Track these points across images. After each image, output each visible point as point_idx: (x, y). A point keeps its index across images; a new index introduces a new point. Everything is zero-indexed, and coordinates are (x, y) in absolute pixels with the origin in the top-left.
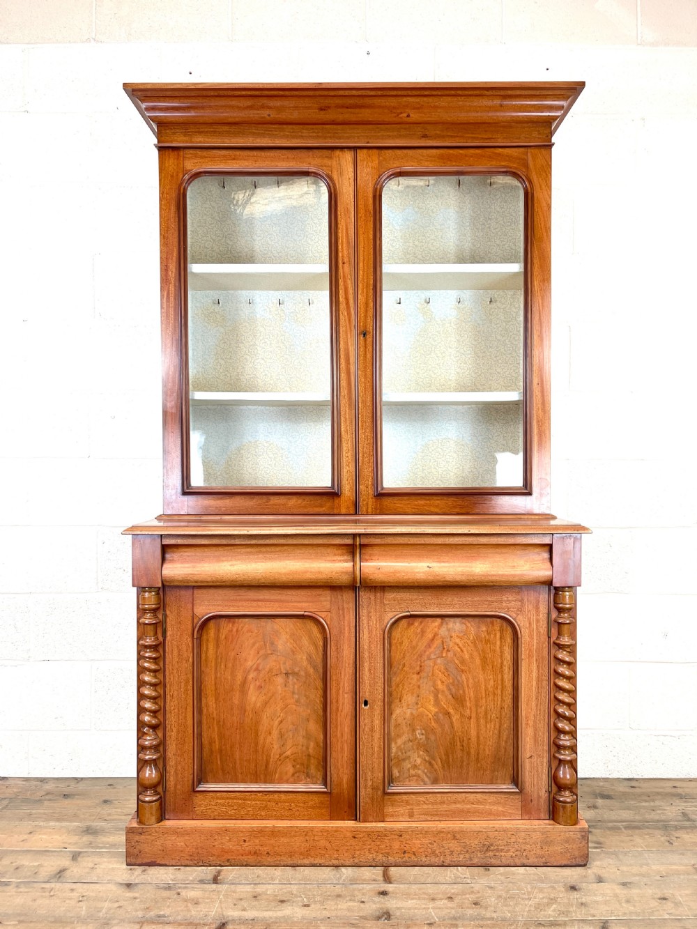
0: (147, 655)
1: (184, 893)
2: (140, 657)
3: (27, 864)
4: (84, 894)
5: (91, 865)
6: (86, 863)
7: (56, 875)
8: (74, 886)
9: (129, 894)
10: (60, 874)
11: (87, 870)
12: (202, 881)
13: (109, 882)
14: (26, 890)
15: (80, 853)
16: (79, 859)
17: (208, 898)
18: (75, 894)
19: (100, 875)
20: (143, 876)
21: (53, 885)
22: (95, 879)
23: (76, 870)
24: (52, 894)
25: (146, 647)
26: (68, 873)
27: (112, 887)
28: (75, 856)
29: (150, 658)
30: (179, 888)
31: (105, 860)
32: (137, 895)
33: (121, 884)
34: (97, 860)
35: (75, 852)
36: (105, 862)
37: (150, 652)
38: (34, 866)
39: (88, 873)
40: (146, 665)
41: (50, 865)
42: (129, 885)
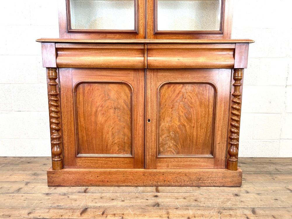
0: (52, 99)
1: (70, 196)
2: (50, 100)
3: (6, 186)
4: (27, 198)
5: (33, 187)
6: (31, 186)
7: (16, 191)
8: (23, 195)
9: (47, 197)
10: (19, 190)
11: (31, 188)
12: (79, 192)
13: (39, 193)
14: (3, 196)
15: (29, 182)
16: (28, 184)
17: (81, 198)
18: (23, 198)
19: (36, 191)
20: (54, 191)
21: (14, 194)
22: (33, 192)
23: (26, 188)
24: (13, 197)
25: (52, 95)
26: (22, 190)
27: (40, 195)
28: (27, 184)
29: (54, 100)
30: (69, 195)
31: (39, 184)
32: (50, 198)
33: (44, 194)
34: (35, 184)
35: (28, 182)
36: (39, 185)
37: (54, 97)
38: (8, 187)
39: (30, 190)
40: (52, 103)
41: (16, 186)
42: (47, 194)
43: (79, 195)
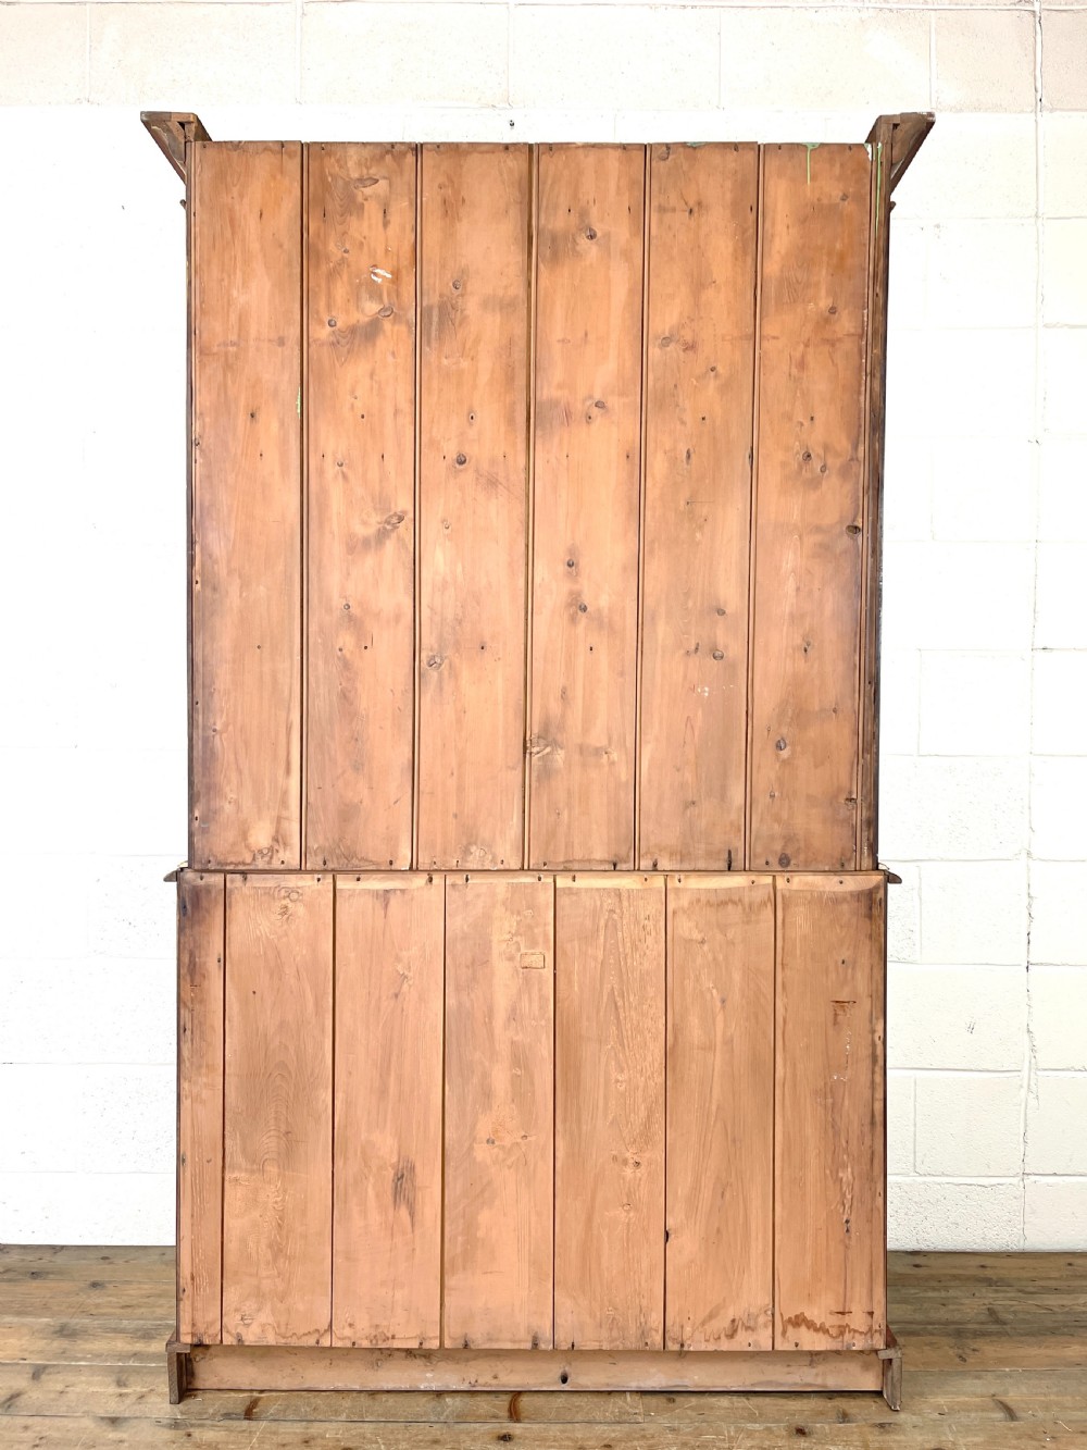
1: (196, 1433)
4: (44, 1434)
5: (60, 1387)
6: (53, 1383)
7: (4, 1404)
8: (30, 1421)
9: (113, 1435)
10: (10, 1401)
11: (52, 1396)
12: (228, 1416)
13: (85, 1414)
15: (45, 1367)
16: (43, 1377)
17: (233, 1443)
18: (28, 1435)
19: (73, 1404)
20: (136, 1407)
22: (63, 1410)
23: (35, 1395)
26: (23, 1400)
27: (87, 1423)
28: (37, 1373)
30: (192, 1425)
31: (83, 1379)
32: (124, 1436)
33: (102, 1418)
34: (71, 1378)
35: (39, 1365)
36: (82, 1382)
39: (53, 1400)
42: (114, 1421)
43: (228, 1429)
